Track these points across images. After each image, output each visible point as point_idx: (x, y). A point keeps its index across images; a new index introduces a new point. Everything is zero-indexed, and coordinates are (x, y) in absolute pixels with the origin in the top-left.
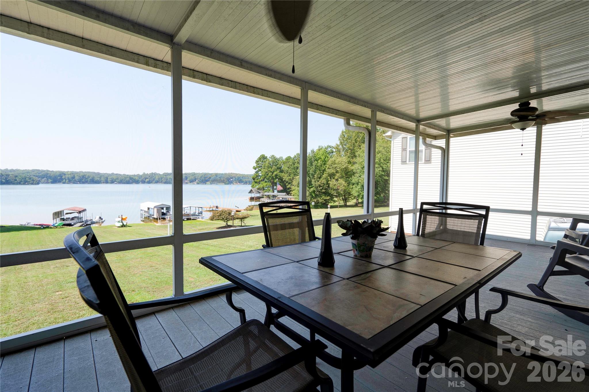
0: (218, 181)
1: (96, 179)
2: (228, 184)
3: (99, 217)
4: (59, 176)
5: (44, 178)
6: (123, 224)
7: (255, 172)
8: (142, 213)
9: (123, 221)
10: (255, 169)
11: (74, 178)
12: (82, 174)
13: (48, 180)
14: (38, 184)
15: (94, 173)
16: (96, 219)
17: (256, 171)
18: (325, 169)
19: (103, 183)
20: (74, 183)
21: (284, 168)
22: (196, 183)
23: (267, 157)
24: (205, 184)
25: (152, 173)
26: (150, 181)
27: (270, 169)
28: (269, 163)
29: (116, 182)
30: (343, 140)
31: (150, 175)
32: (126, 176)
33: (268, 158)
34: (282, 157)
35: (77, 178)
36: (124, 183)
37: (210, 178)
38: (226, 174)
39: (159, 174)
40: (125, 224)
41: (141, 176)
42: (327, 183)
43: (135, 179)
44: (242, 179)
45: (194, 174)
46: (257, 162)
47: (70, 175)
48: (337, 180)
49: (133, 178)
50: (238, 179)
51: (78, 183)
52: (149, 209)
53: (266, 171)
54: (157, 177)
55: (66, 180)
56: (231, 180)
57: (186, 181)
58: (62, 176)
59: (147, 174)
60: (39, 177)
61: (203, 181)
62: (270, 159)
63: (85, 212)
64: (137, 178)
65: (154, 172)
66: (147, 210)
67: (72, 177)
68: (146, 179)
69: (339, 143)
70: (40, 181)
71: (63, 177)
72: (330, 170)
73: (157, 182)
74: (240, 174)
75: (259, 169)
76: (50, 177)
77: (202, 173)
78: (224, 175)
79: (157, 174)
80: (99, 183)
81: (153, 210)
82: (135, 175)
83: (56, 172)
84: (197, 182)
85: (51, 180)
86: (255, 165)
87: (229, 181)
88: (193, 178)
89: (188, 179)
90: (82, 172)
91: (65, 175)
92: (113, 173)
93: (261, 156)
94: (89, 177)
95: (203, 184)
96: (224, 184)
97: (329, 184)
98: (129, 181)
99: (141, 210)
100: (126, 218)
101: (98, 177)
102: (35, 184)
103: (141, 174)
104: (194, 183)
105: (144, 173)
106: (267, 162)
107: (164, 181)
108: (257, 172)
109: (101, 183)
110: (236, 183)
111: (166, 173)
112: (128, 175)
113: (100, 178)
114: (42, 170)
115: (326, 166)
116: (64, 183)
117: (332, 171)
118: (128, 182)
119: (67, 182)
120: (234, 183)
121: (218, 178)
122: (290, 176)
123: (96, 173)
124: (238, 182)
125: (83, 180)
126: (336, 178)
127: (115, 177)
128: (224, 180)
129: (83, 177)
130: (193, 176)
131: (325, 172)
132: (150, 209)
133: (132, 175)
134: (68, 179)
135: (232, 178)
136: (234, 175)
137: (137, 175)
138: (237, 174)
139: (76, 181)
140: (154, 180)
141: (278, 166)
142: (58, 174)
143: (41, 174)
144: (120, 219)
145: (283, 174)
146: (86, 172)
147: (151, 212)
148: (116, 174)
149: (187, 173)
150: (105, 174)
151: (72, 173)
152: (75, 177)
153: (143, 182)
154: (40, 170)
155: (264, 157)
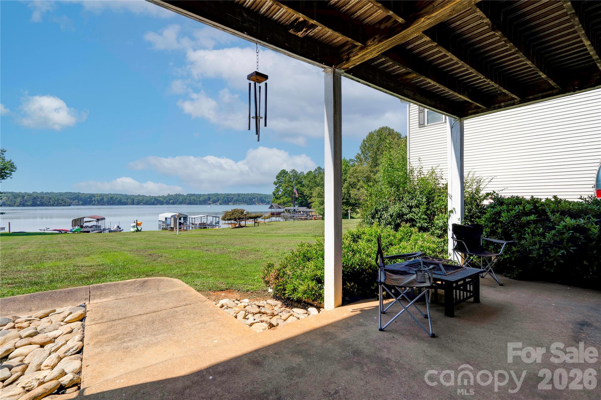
0: (240, 201)
1: (123, 200)
2: (250, 204)
3: (117, 226)
4: (90, 198)
5: (75, 200)
6: (138, 229)
7: (276, 188)
8: (160, 224)
9: (138, 226)
10: (276, 184)
11: (102, 199)
12: (110, 196)
13: (79, 201)
14: (69, 205)
15: (122, 195)
16: (114, 228)
17: (277, 186)
18: (346, 179)
19: (130, 204)
20: (102, 205)
21: (305, 182)
22: (218, 204)
23: (287, 172)
24: (228, 205)
25: (176, 194)
26: (174, 202)
27: (291, 184)
28: (290, 178)
29: (141, 204)
30: (365, 149)
31: (174, 196)
32: (151, 198)
33: (289, 172)
34: (303, 172)
35: (105, 199)
36: (150, 204)
37: (232, 198)
38: (248, 194)
39: (183, 195)
40: (139, 229)
41: (166, 197)
42: (348, 192)
43: (160, 200)
44: (264, 199)
45: (217, 195)
46: (277, 177)
47: (100, 197)
48: (359, 189)
49: (158, 199)
50: (260, 200)
51: (106, 205)
52: (166, 218)
53: (287, 185)
54: (181, 198)
55: (95, 202)
56: (254, 200)
57: (209, 202)
58: (91, 199)
59: (172, 195)
60: (71, 199)
61: (225, 201)
62: (291, 174)
63: (104, 220)
64: (161, 199)
65: (178, 194)
66: (164, 220)
67: (101, 199)
68: (170, 200)
69: (360, 152)
70: (72, 203)
71: (93, 199)
72: (352, 179)
73: (181, 203)
74: (262, 194)
75: (280, 185)
76: (81, 199)
77: (224, 194)
78: (246, 195)
79: (181, 195)
80: (126, 205)
81: (170, 219)
82: (159, 197)
83: (87, 194)
84: (220, 203)
85: (81, 202)
86: (275, 180)
87: (251, 201)
88: (216, 199)
89: (211, 200)
90: (111, 194)
91: (94, 197)
92: (139, 195)
93: (281, 171)
94: (116, 198)
95: (226, 205)
96: (246, 204)
97: (350, 194)
98: (154, 202)
99: (159, 221)
100: (141, 223)
101: (125, 199)
102: (67, 206)
103: (166, 195)
104: (217, 203)
105: (169, 194)
106: (288, 177)
107: (188, 201)
108: (277, 188)
109: (128, 205)
110: (259, 203)
111: (190, 194)
112: (153, 197)
113: (127, 199)
114: (74, 193)
115: (347, 176)
116: (93, 205)
117: (353, 180)
118: (153, 204)
119: (96, 204)
120: (257, 204)
121: (240, 198)
122: (311, 190)
123: (123, 195)
124: (261, 202)
125: (111, 202)
126: (358, 187)
127: (141, 199)
128: (246, 201)
129: (111, 198)
130: (216, 197)
131: (346, 181)
132: (168, 219)
133: (157, 197)
134: (98, 201)
135: (254, 198)
136: (257, 195)
137: (162, 196)
138: (259, 195)
139: (105, 203)
140: (178, 201)
141: (298, 180)
142: (88, 196)
143: (72, 197)
144: (135, 224)
145: (304, 188)
146: (114, 194)
147: (168, 222)
148: (142, 196)
149: (210, 194)
150: (132, 195)
151: (101, 195)
152: (104, 199)
153: (168, 203)
154: (72, 193)
155: (284, 172)
